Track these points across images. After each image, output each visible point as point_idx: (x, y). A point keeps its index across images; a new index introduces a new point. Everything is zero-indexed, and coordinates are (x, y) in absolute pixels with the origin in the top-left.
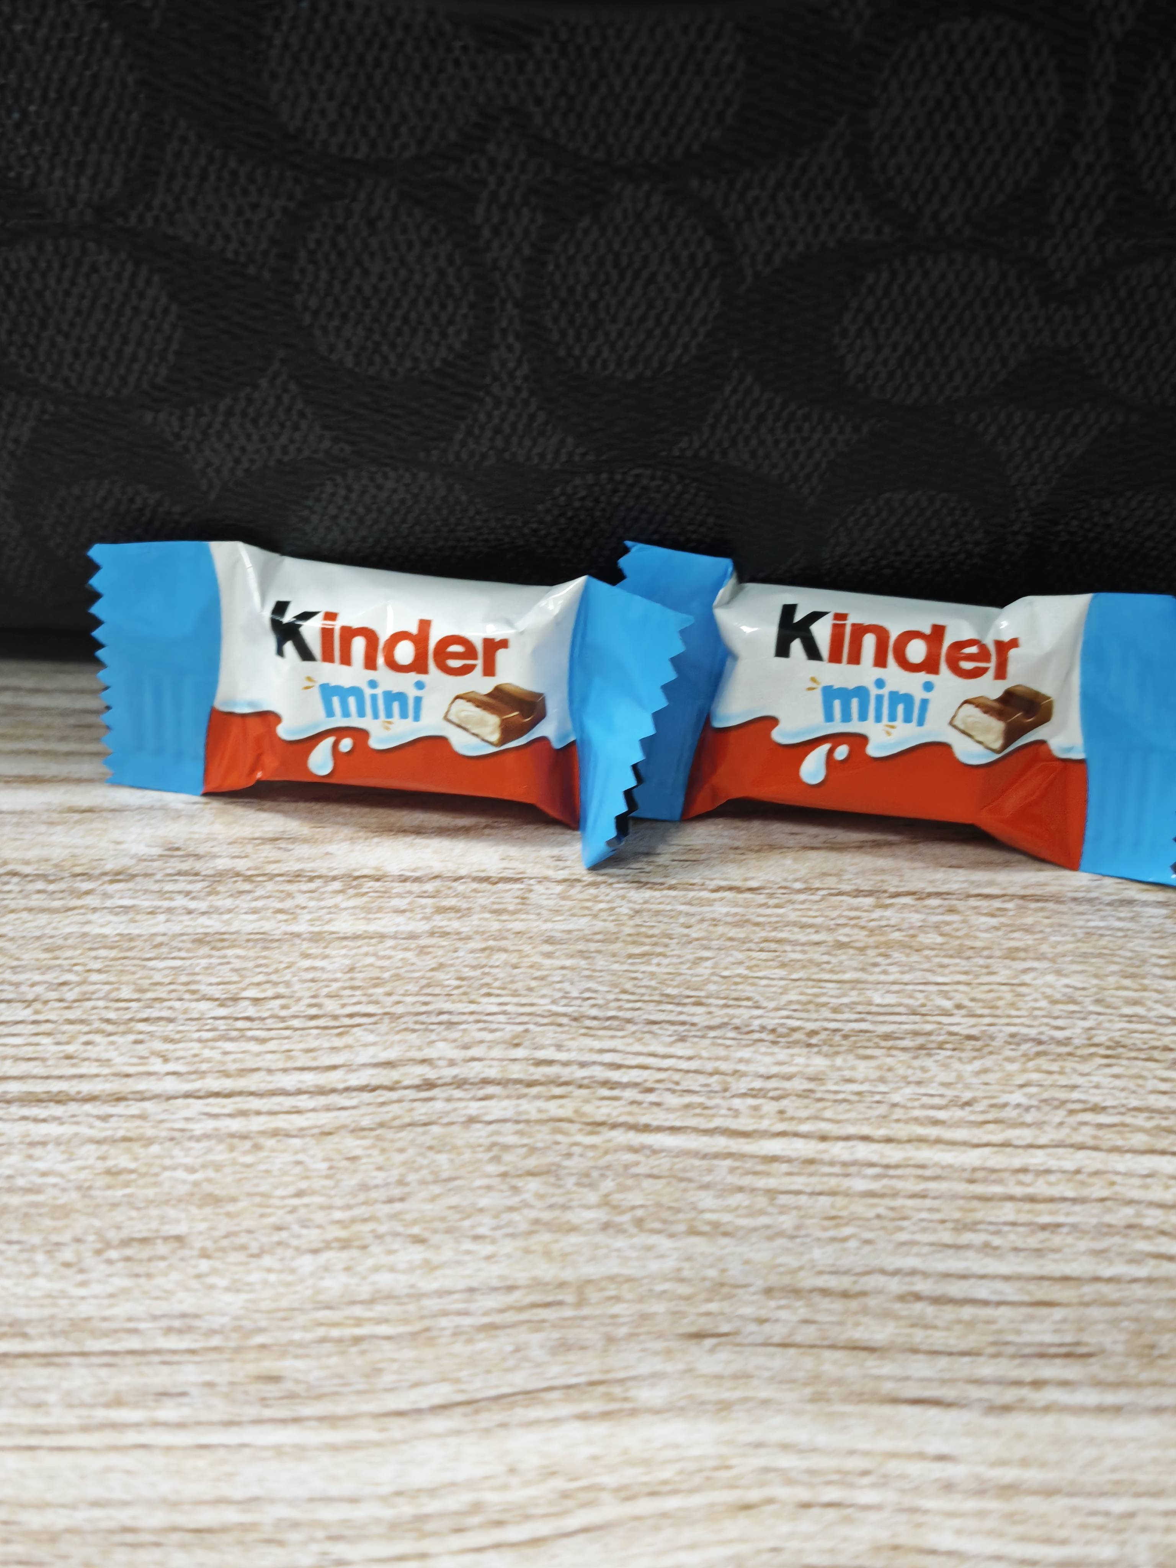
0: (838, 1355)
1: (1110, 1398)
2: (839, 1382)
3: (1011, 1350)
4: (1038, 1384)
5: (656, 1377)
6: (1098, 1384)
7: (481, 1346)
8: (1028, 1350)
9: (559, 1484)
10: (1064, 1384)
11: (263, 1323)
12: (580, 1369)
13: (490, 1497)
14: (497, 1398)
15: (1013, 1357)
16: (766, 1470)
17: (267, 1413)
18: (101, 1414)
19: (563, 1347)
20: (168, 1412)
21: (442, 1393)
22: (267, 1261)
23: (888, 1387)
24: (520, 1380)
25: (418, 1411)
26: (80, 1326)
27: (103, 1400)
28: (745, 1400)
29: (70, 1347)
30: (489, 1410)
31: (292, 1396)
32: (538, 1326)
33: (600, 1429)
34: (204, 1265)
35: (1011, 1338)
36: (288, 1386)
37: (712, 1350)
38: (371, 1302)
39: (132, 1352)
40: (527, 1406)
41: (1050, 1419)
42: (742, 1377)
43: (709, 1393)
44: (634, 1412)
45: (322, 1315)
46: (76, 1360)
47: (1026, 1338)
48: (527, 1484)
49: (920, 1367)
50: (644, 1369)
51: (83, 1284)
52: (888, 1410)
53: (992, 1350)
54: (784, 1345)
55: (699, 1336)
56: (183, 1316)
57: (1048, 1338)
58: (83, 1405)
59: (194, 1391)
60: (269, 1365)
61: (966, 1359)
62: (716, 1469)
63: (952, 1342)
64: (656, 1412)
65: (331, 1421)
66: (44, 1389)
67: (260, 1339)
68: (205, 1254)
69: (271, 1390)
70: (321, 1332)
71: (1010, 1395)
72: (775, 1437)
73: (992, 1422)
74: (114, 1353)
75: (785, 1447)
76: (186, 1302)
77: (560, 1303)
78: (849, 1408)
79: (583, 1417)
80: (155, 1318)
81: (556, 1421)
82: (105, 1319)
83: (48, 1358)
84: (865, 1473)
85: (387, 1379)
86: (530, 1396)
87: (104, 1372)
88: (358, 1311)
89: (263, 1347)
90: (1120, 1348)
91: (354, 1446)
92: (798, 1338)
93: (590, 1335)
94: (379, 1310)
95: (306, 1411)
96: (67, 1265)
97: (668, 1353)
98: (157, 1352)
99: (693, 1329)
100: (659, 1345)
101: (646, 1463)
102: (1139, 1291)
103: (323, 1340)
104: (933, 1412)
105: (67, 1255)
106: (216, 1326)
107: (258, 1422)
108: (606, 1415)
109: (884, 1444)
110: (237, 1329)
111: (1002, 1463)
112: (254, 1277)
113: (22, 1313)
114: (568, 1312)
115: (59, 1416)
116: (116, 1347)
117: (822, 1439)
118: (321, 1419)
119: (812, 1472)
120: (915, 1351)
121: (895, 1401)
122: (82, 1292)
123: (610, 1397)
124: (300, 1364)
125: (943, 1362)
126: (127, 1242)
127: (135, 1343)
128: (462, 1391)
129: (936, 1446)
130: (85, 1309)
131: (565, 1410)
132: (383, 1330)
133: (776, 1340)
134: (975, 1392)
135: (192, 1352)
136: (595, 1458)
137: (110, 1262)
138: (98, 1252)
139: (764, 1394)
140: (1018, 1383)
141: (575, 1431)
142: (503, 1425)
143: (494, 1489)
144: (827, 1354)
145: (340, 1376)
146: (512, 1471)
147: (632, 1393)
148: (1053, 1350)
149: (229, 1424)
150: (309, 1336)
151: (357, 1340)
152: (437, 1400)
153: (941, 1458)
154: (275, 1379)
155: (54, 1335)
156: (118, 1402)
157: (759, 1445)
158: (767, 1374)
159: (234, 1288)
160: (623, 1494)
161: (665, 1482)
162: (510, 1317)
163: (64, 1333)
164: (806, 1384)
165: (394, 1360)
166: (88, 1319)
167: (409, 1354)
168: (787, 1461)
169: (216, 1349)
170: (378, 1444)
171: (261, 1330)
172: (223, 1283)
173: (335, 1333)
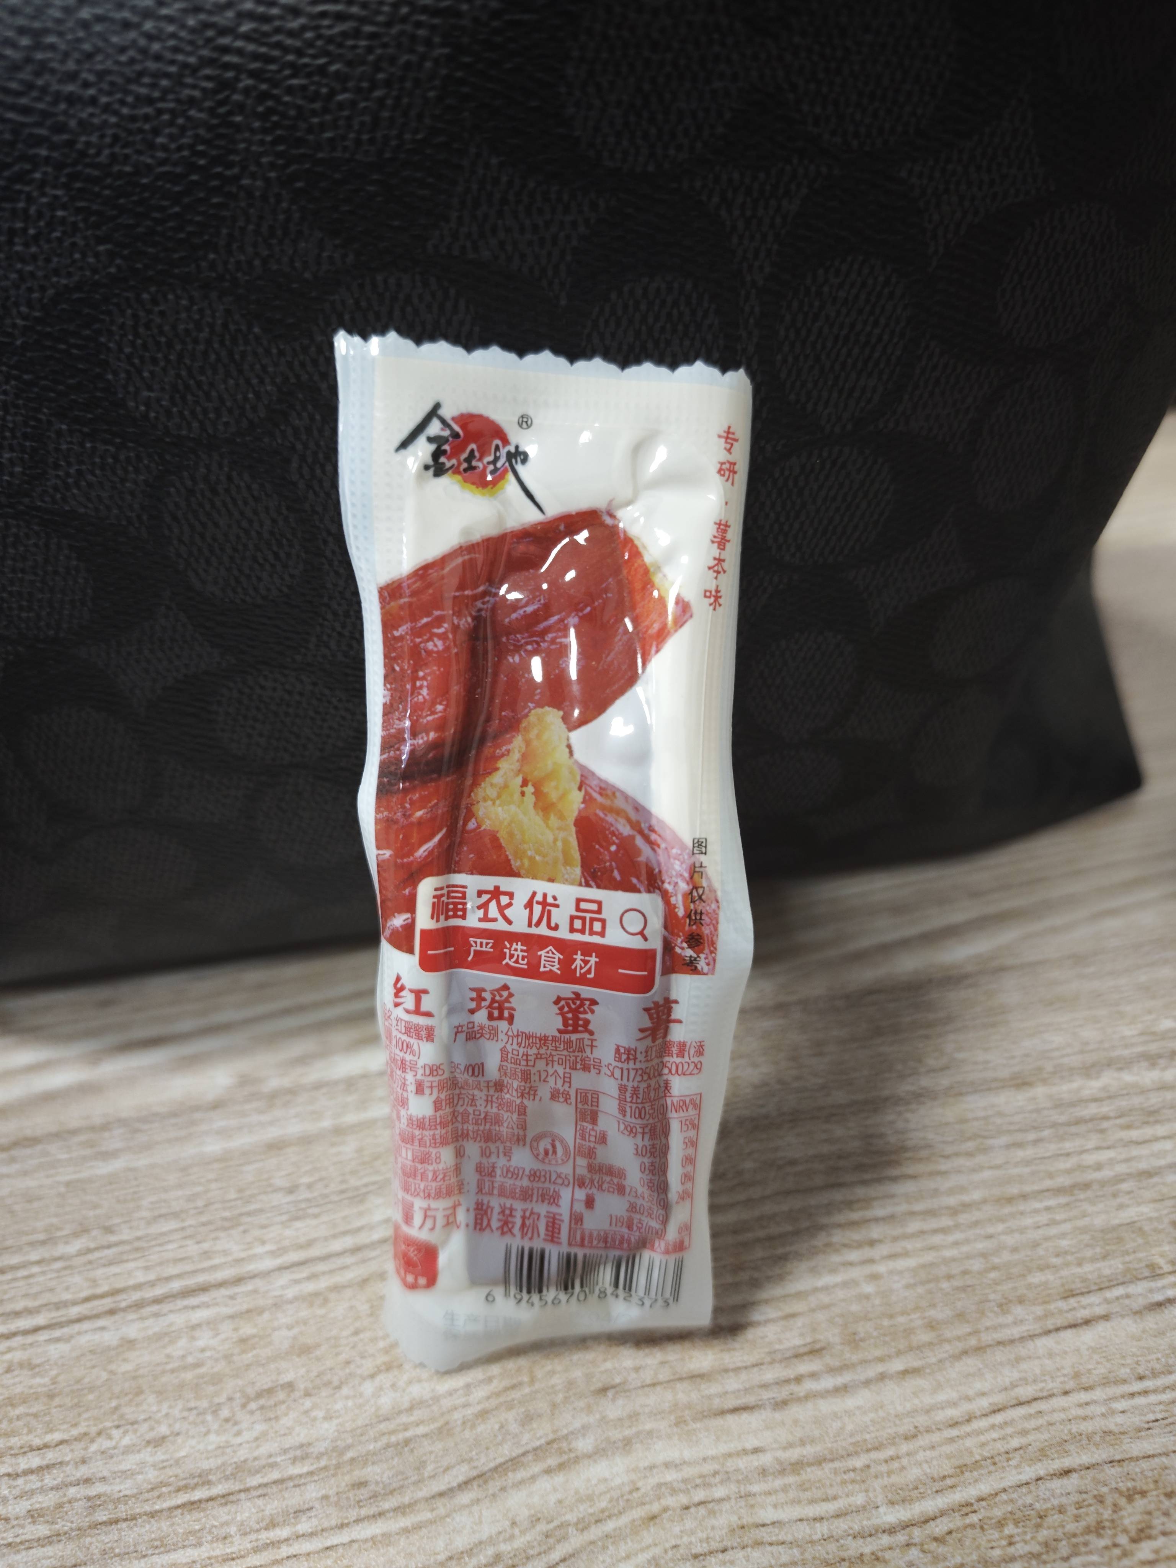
0: (685, 1385)
1: (840, 1380)
2: (689, 1406)
3: (779, 1356)
4: (798, 1379)
5: (585, 1429)
6: (832, 1371)
7: (480, 1428)
8: (788, 1354)
9: (542, 1527)
10: (813, 1375)
11: (350, 1441)
12: (540, 1433)
13: (504, 1547)
14: (495, 1469)
15: (781, 1361)
16: (659, 1485)
17: (364, 1512)
18: (266, 1536)
19: (528, 1419)
20: (304, 1526)
21: (462, 1473)
22: (345, 1391)
23: (717, 1403)
24: (507, 1451)
25: (451, 1490)
26: (241, 1469)
27: (263, 1524)
28: (638, 1433)
29: (238, 1486)
30: (493, 1479)
31: (374, 1496)
32: (510, 1406)
33: (559, 1479)
34: (308, 1403)
35: (777, 1347)
36: (372, 1487)
37: (614, 1400)
38: (411, 1409)
39: (275, 1482)
40: (514, 1470)
41: (810, 1405)
42: (634, 1417)
43: (616, 1434)
44: (577, 1460)
45: (382, 1427)
46: (243, 1496)
47: (787, 1345)
48: (523, 1532)
49: (733, 1384)
50: (577, 1424)
51: (238, 1434)
52: (719, 1422)
53: (768, 1359)
54: (654, 1385)
55: (604, 1390)
56: (302, 1446)
57: (798, 1342)
58: (252, 1531)
59: (317, 1505)
60: (358, 1474)
61: (756, 1369)
62: (630, 1492)
63: (746, 1358)
64: (589, 1456)
65: (401, 1510)
66: (227, 1524)
67: (349, 1455)
68: (307, 1394)
69: (363, 1493)
70: (384, 1440)
71: (783, 1393)
72: (661, 1458)
73: (778, 1416)
74: (265, 1485)
75: (667, 1465)
76: (301, 1435)
77: (520, 1384)
78: (698, 1425)
79: (548, 1471)
80: (285, 1451)
81: (533, 1478)
82: (255, 1459)
83: (226, 1498)
84: (716, 1473)
85: (430, 1468)
86: (514, 1463)
87: (260, 1502)
88: (404, 1419)
89: (353, 1460)
90: (837, 1340)
91: (418, 1527)
92: (661, 1377)
93: (542, 1406)
94: (417, 1415)
95: (386, 1505)
96: (227, 1420)
97: (589, 1409)
98: (291, 1478)
99: (599, 1385)
100: (581, 1404)
101: (590, 1498)
102: (841, 1294)
103: (388, 1446)
104: (745, 1416)
105: (225, 1413)
106: (322, 1450)
107: (357, 1521)
108: (561, 1467)
109: (723, 1448)
110: (334, 1449)
111: (790, 1445)
112: (339, 1406)
113: (206, 1465)
114: (527, 1390)
115: (239, 1544)
116: (265, 1480)
117: (687, 1454)
118: (396, 1510)
119: (685, 1481)
120: (726, 1371)
121: (722, 1413)
122: (239, 1440)
123: (561, 1452)
124: (377, 1469)
125: (744, 1376)
126: (259, 1395)
127: (275, 1475)
128: (475, 1468)
129: (751, 1443)
130: (243, 1454)
131: (536, 1468)
132: (421, 1430)
133: (648, 1382)
134: (766, 1395)
135: (311, 1473)
136: (560, 1502)
137: (252, 1413)
138: (244, 1406)
139: (648, 1426)
140: (787, 1381)
141: (544, 1484)
142: (503, 1489)
143: (505, 1541)
144: (678, 1385)
145: (402, 1473)
146: (514, 1523)
147: (574, 1445)
148: (802, 1350)
149: (342, 1526)
150: (379, 1445)
151: (407, 1442)
152: (461, 1479)
153: (756, 1451)
154: (362, 1484)
155: (227, 1478)
156: (272, 1525)
157: (652, 1467)
158: (647, 1410)
159: (328, 1418)
160: (580, 1526)
161: (603, 1511)
162: (494, 1402)
163: (233, 1475)
164: (670, 1412)
165: (431, 1452)
166: (245, 1461)
167: (438, 1446)
168: (671, 1476)
169: (325, 1468)
170: (432, 1522)
171: (348, 1447)
172: (320, 1414)
173: (393, 1439)
